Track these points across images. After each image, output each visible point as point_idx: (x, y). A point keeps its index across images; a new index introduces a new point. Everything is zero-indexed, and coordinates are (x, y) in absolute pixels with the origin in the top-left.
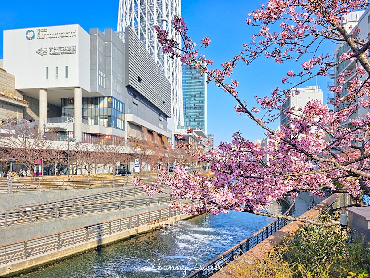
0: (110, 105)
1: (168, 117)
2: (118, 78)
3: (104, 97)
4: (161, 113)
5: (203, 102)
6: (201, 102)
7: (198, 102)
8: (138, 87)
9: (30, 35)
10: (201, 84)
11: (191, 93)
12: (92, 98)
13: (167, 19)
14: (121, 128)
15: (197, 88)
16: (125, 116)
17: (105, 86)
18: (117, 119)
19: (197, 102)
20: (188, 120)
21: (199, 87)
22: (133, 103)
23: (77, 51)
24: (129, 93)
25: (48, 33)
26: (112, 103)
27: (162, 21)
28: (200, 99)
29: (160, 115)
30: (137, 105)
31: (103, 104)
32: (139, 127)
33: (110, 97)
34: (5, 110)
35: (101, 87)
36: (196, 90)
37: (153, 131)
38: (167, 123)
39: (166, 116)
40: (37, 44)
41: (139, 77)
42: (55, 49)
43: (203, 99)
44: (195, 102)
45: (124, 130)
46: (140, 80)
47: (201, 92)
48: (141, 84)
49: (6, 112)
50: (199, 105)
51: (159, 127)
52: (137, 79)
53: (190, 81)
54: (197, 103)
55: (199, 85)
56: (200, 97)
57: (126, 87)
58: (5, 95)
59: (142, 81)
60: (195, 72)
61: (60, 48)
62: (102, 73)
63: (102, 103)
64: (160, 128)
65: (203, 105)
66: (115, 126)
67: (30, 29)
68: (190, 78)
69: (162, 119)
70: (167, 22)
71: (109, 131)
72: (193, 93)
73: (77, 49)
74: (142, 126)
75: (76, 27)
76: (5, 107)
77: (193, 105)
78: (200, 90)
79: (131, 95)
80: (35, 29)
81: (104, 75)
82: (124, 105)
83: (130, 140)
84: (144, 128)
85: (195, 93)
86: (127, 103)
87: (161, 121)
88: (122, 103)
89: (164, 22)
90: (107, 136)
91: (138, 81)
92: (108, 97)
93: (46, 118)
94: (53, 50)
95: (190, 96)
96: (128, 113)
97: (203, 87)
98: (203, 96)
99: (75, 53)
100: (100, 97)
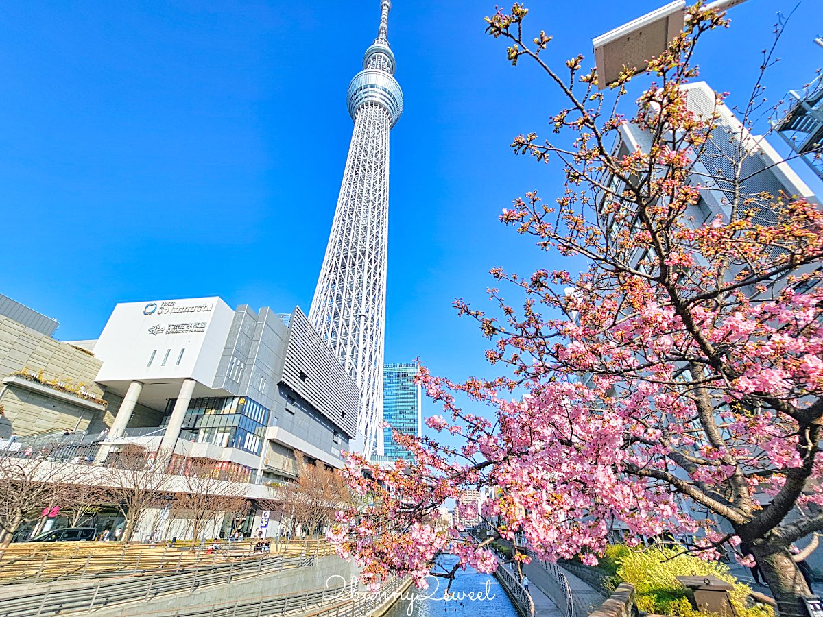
0: (241, 410)
1: (351, 438)
2: (265, 370)
3: (234, 397)
4: (337, 430)
5: (415, 421)
6: (412, 421)
7: (409, 421)
8: (298, 387)
9: (150, 309)
10: (412, 396)
11: (400, 408)
12: (215, 398)
13: (366, 314)
14: (252, 450)
15: (408, 402)
16: (265, 430)
17: (240, 381)
18: (248, 434)
19: (407, 421)
20: (394, 448)
21: (410, 400)
22: (287, 409)
23: (206, 329)
24: (281, 395)
25: (176, 306)
26: (244, 407)
27: (360, 316)
28: (412, 417)
29: (335, 433)
30: (293, 414)
31: (230, 408)
32: (289, 451)
33: (243, 397)
34: (58, 413)
35: (231, 381)
36: (407, 404)
37: (317, 459)
38: (348, 447)
39: (347, 437)
40: (154, 320)
41: (301, 372)
42: (176, 327)
43: (416, 416)
44: (405, 421)
45: (258, 454)
46: (303, 376)
47: (413, 408)
48: (304, 384)
49: (56, 417)
50: (410, 425)
51: (331, 454)
52: (299, 375)
53: (398, 392)
54: (406, 423)
55: (411, 398)
56: (412, 413)
57: (278, 384)
58: (66, 388)
59: (307, 378)
60: (406, 380)
61: (183, 325)
62: (239, 361)
63: (228, 407)
64: (334, 455)
65: (416, 425)
66: (241, 447)
67: (152, 302)
68: (399, 388)
69: (340, 441)
70: (365, 317)
71: (227, 454)
72: (402, 408)
73: (207, 326)
74: (295, 449)
75: (214, 301)
76: (57, 407)
77: (402, 425)
78: (412, 404)
79: (285, 397)
80: (159, 303)
81: (243, 364)
82: (267, 411)
83: (266, 474)
84: (299, 453)
85: (405, 408)
86: (274, 409)
87: (337, 443)
88: (264, 408)
89: (363, 318)
90: (221, 464)
91: (300, 377)
92: (241, 397)
93: (123, 427)
94: (173, 327)
95: (398, 412)
96: (271, 426)
97: (416, 400)
98: (416, 412)
99: (202, 331)
100: (227, 398)
